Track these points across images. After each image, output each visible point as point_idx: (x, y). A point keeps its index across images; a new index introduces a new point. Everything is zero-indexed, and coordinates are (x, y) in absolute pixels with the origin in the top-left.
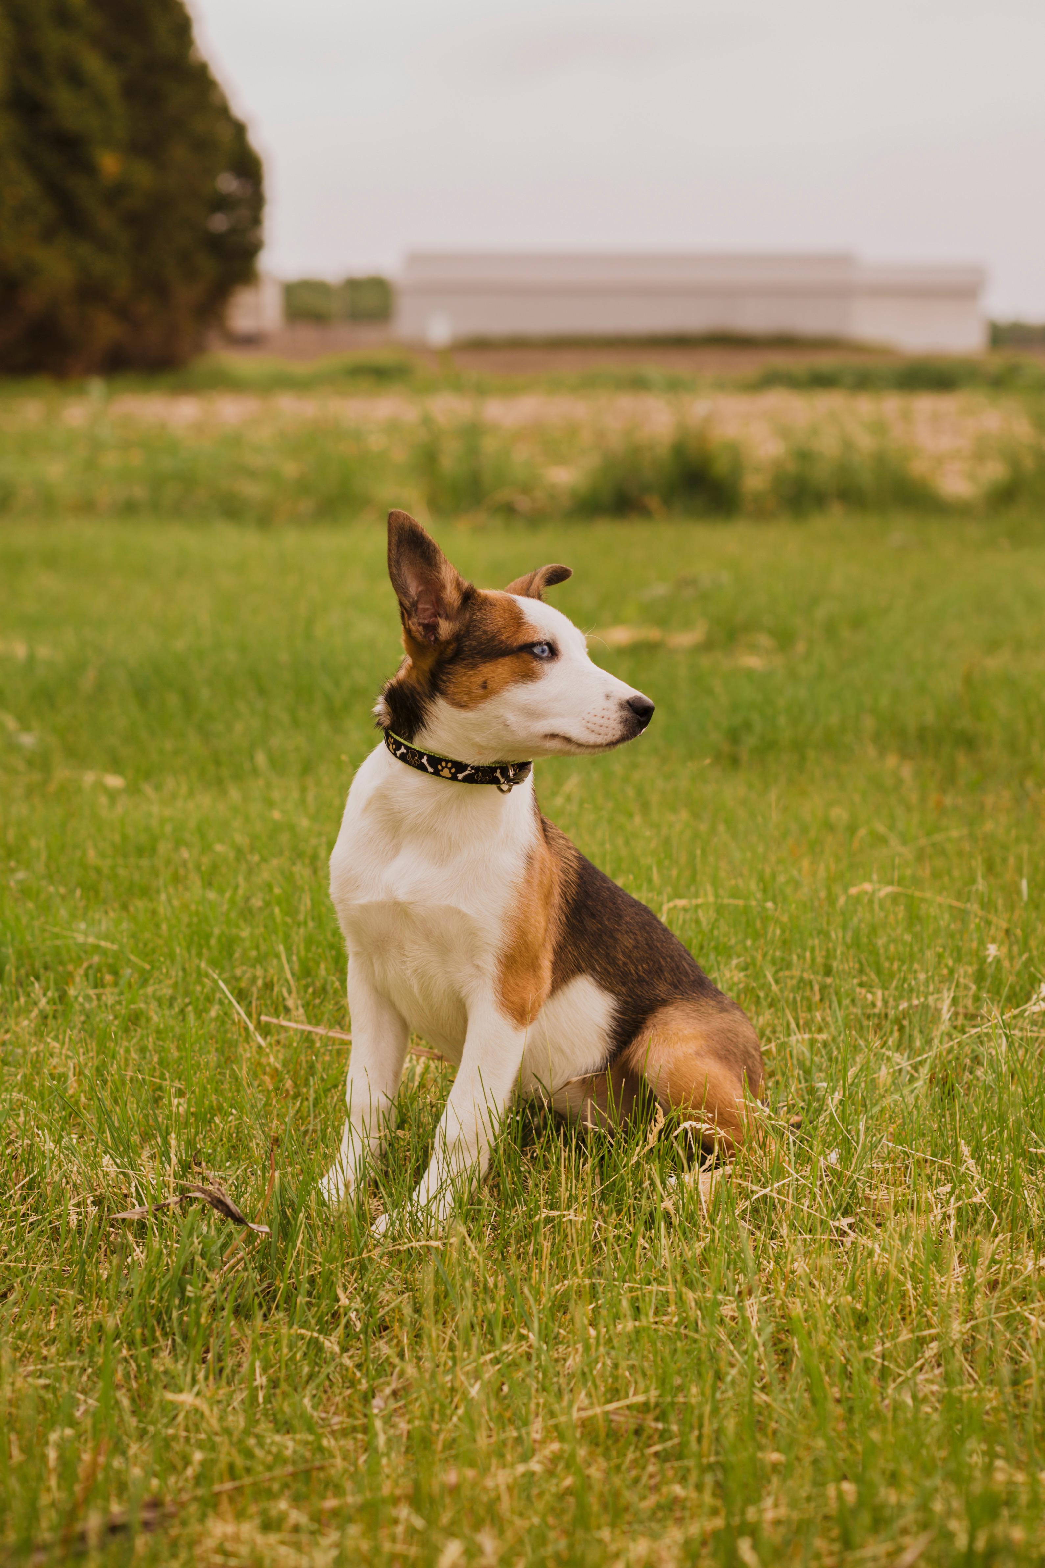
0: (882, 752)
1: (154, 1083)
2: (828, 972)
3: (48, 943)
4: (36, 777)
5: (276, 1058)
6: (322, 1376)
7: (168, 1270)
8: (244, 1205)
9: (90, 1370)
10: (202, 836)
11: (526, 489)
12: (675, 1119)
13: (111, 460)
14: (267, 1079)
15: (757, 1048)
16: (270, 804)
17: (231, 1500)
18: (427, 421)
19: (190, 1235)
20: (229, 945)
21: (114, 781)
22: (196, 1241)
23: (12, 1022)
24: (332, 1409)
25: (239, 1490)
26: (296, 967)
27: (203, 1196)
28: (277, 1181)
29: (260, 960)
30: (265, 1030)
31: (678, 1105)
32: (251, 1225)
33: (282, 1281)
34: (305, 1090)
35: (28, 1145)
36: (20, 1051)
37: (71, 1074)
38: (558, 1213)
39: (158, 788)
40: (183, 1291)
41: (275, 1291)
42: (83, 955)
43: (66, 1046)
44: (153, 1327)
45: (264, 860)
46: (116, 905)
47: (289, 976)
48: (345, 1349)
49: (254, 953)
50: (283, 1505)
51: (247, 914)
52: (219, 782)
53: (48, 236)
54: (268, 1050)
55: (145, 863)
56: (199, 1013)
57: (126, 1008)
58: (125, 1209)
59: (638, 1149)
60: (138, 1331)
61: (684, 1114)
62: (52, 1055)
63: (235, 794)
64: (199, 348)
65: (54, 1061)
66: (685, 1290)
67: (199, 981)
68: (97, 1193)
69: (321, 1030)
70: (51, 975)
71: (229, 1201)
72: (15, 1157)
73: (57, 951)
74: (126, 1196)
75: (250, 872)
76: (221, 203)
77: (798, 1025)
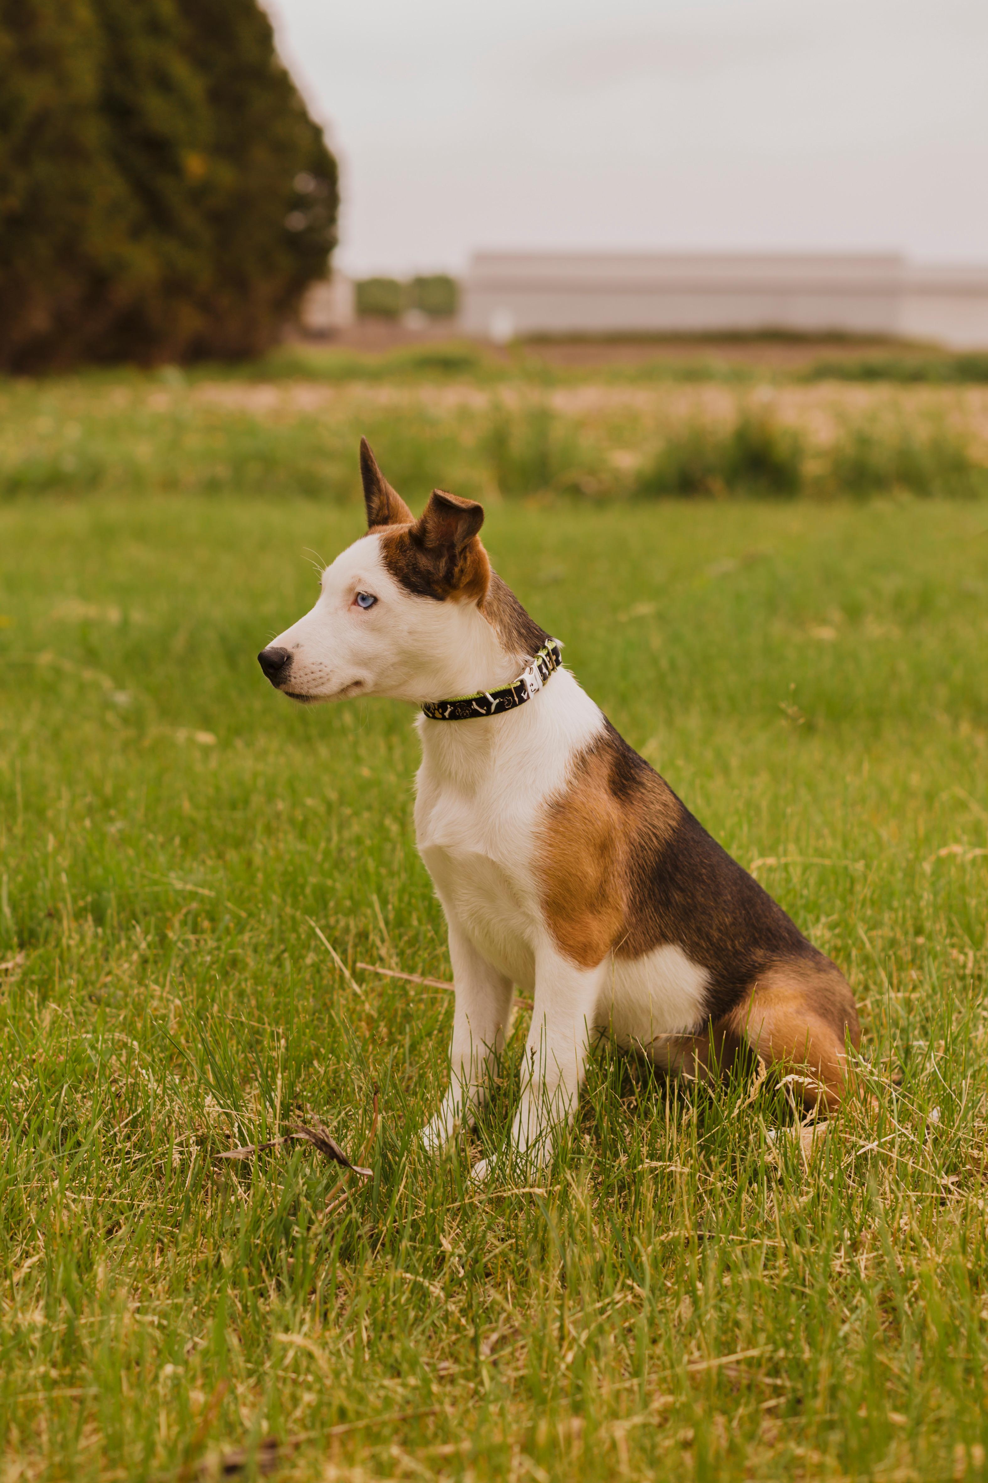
0: (956, 720)
1: (253, 1027)
2: (919, 931)
3: (148, 889)
4: (130, 733)
5: (371, 1005)
6: (428, 1322)
7: (272, 1210)
8: (345, 1148)
9: (195, 1308)
10: (293, 791)
11: (592, 472)
12: (777, 1073)
13: (193, 442)
14: (363, 1024)
15: (853, 1006)
16: (358, 760)
17: (343, 1444)
18: (497, 407)
19: (296, 1175)
20: (322, 895)
21: (205, 738)
22: (301, 1182)
23: (112, 963)
24: (437, 1354)
25: (349, 1433)
26: (391, 916)
27: (307, 1137)
28: (379, 1125)
29: (353, 911)
30: (360, 977)
31: (780, 1059)
32: (355, 1168)
33: (385, 1225)
34: (400, 1037)
35: (131, 1084)
36: (120, 993)
37: (172, 1016)
38: (661, 1164)
39: (249, 744)
40: (287, 1232)
41: (378, 1234)
42: (180, 900)
43: (167, 988)
44: (260, 1266)
45: (356, 814)
46: (213, 853)
47: (382, 925)
48: (450, 1296)
49: (348, 903)
50: (395, 1450)
51: (339, 864)
52: (308, 739)
53: (136, 233)
54: (363, 998)
55: (239, 815)
56: (297, 960)
57: (226, 952)
58: (227, 1148)
59: (739, 1102)
60: (245, 1270)
61: (786, 1068)
62: (152, 997)
63: (323, 751)
64: (276, 340)
65: (155, 1003)
66: (793, 1244)
67: (295, 929)
68: (200, 1133)
69: (416, 978)
70: (153, 920)
71: (333, 1143)
72: (118, 1096)
73: (156, 898)
74: (228, 1137)
75: (341, 827)
76: (299, 202)
77: (891, 983)
